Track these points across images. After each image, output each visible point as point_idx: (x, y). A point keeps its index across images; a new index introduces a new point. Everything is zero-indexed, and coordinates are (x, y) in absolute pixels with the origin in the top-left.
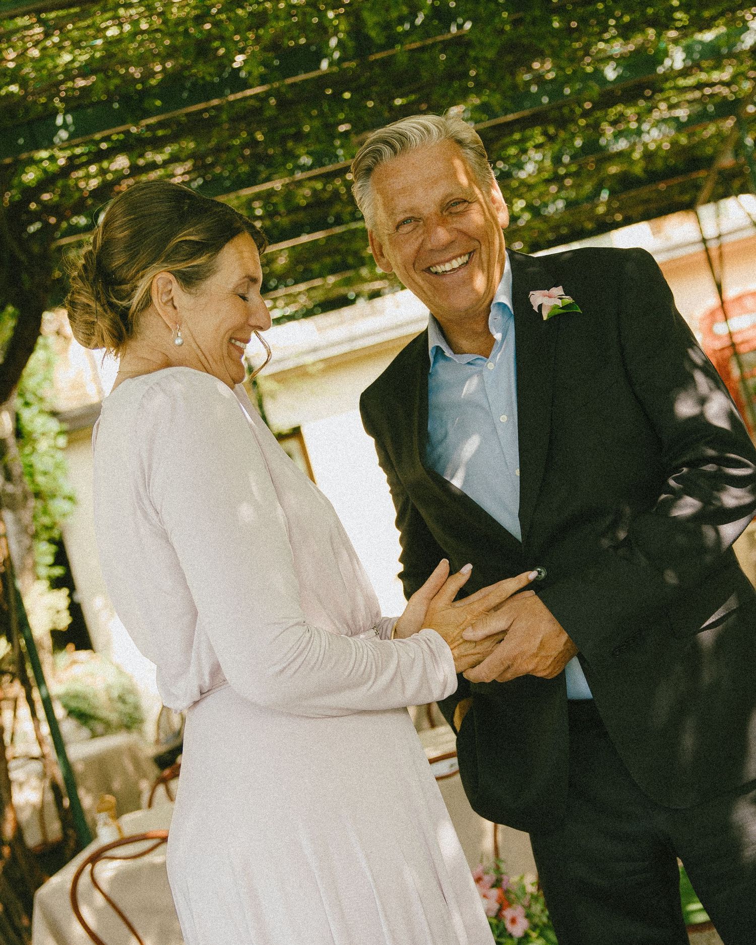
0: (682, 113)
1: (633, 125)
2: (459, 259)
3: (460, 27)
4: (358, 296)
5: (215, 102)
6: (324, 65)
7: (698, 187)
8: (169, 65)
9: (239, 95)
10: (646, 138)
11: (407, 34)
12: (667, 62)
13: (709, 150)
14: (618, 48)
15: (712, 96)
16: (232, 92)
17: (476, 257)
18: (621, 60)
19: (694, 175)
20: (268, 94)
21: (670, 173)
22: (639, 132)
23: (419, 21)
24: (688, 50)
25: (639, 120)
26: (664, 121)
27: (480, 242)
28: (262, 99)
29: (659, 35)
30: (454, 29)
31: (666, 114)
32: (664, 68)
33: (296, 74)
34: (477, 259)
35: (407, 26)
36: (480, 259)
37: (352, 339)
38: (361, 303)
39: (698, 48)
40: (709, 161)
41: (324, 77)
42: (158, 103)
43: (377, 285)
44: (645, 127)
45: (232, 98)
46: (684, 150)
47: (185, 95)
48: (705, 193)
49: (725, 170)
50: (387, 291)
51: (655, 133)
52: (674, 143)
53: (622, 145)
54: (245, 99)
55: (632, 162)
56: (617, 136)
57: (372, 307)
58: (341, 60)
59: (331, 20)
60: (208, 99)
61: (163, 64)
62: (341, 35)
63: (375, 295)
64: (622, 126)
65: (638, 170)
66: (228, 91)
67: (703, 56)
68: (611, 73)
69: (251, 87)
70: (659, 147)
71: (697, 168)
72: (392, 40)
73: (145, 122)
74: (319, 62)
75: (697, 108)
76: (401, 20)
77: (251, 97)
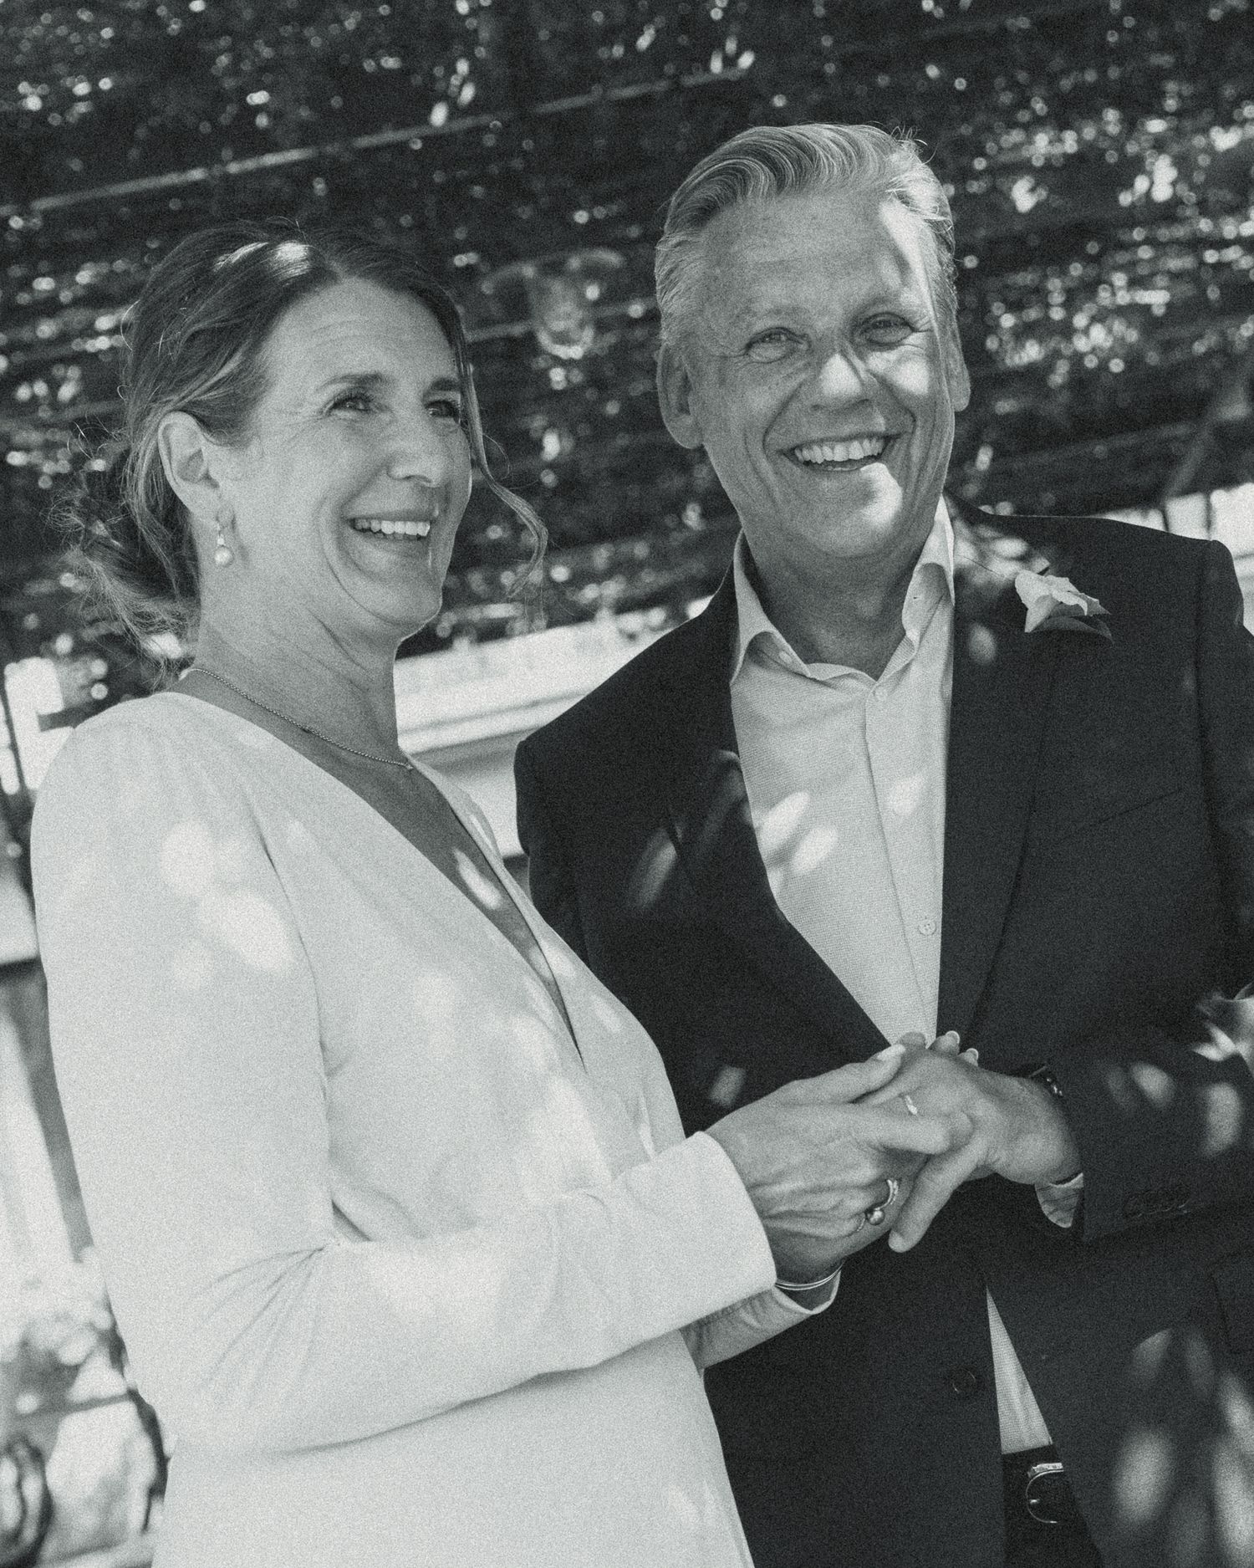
0: (1156, 298)
1: (1057, 314)
2: (866, 443)
3: (730, 62)
4: (457, 631)
5: (197, 174)
6: (439, 115)
7: (1171, 461)
8: (105, 84)
9: (250, 164)
10: (1081, 344)
11: (616, 65)
12: (1141, 184)
13: (1203, 382)
14: (1042, 145)
15: (1219, 266)
16: (239, 156)
17: (899, 447)
18: (1046, 174)
19: (1166, 431)
20: (310, 169)
21: (1120, 421)
22: (1067, 330)
23: (644, 42)
24: (1183, 164)
25: (1070, 305)
26: (1121, 311)
27: (913, 415)
28: (298, 176)
29: (1131, 125)
30: (716, 65)
31: (1123, 298)
32: (1133, 194)
33: (376, 129)
34: (902, 454)
35: (618, 51)
36: (908, 456)
37: (437, 725)
38: (462, 645)
39: (1203, 160)
40: (1199, 405)
41: (436, 140)
42: (76, 165)
43: (498, 611)
44: (1080, 321)
45: (234, 168)
46: (1154, 374)
47: (134, 153)
48: (1185, 473)
49: (1229, 424)
50: (518, 625)
51: (1098, 335)
52: (1133, 359)
53: (1032, 352)
54: (263, 172)
55: (1048, 393)
56: (1024, 332)
57: (483, 662)
58: (475, 107)
59: (463, 18)
60: (184, 167)
61: (94, 82)
62: (481, 52)
63: (494, 632)
64: (1033, 314)
65: (1055, 409)
66: (227, 153)
67: (1213, 179)
68: (1023, 196)
69: (275, 148)
70: (1103, 366)
71: (1176, 417)
72: (586, 76)
73: (42, 204)
74: (429, 109)
75: (1186, 290)
76: (609, 35)
77: (276, 169)
